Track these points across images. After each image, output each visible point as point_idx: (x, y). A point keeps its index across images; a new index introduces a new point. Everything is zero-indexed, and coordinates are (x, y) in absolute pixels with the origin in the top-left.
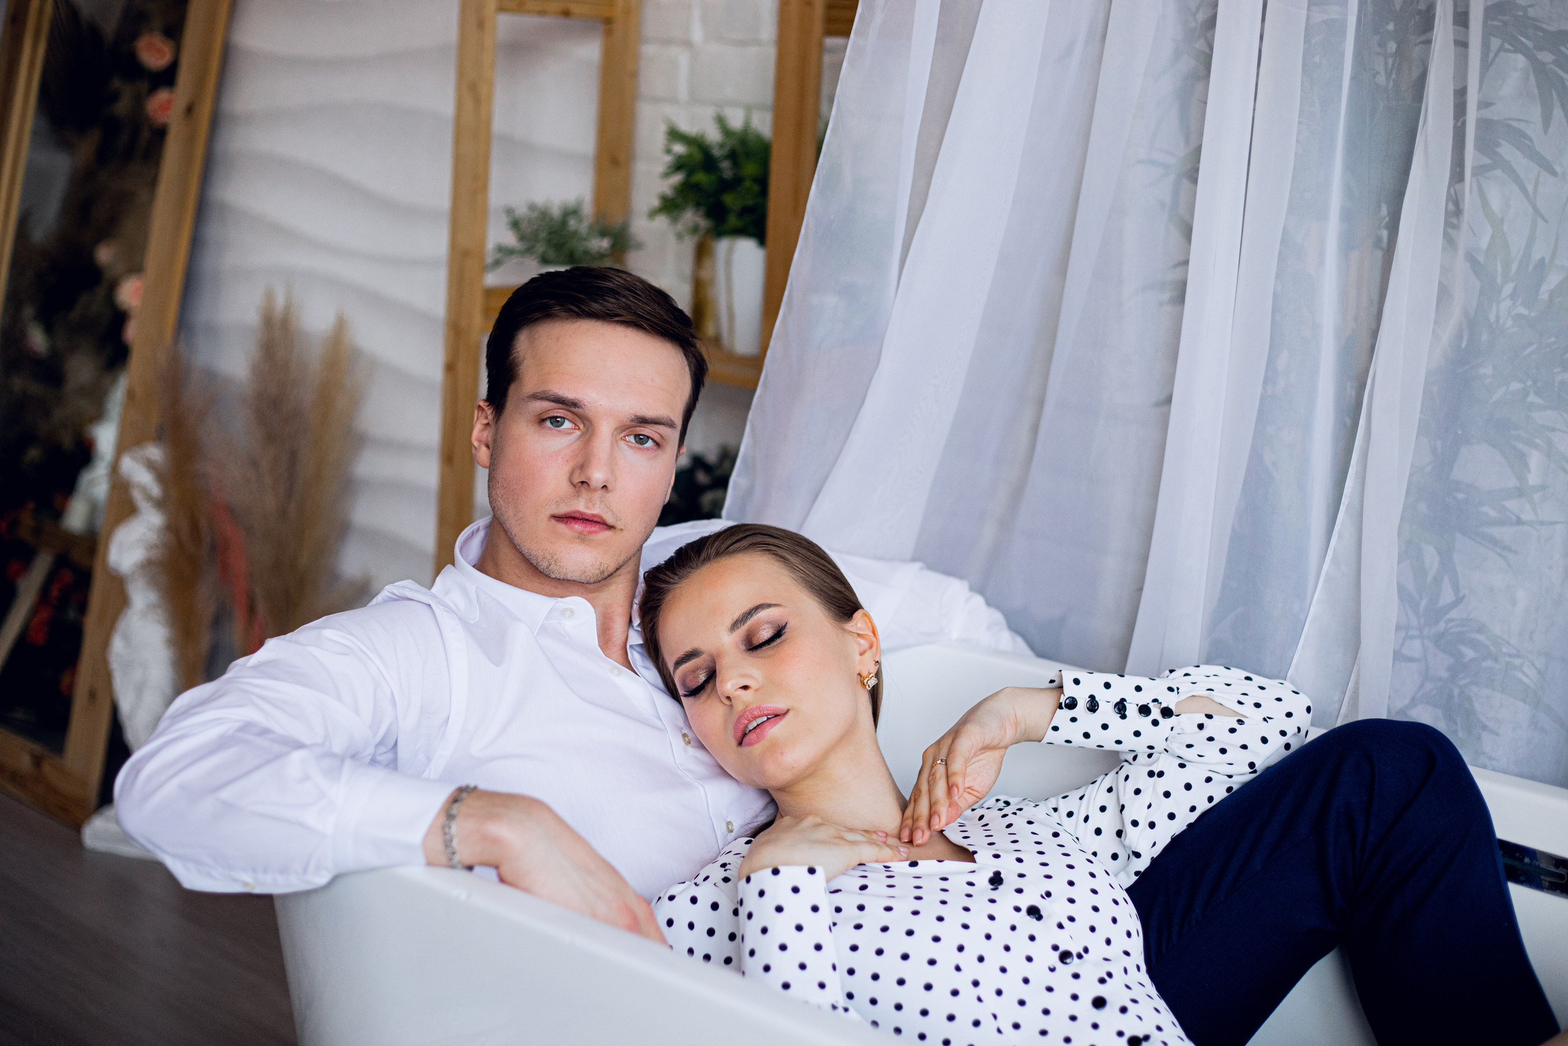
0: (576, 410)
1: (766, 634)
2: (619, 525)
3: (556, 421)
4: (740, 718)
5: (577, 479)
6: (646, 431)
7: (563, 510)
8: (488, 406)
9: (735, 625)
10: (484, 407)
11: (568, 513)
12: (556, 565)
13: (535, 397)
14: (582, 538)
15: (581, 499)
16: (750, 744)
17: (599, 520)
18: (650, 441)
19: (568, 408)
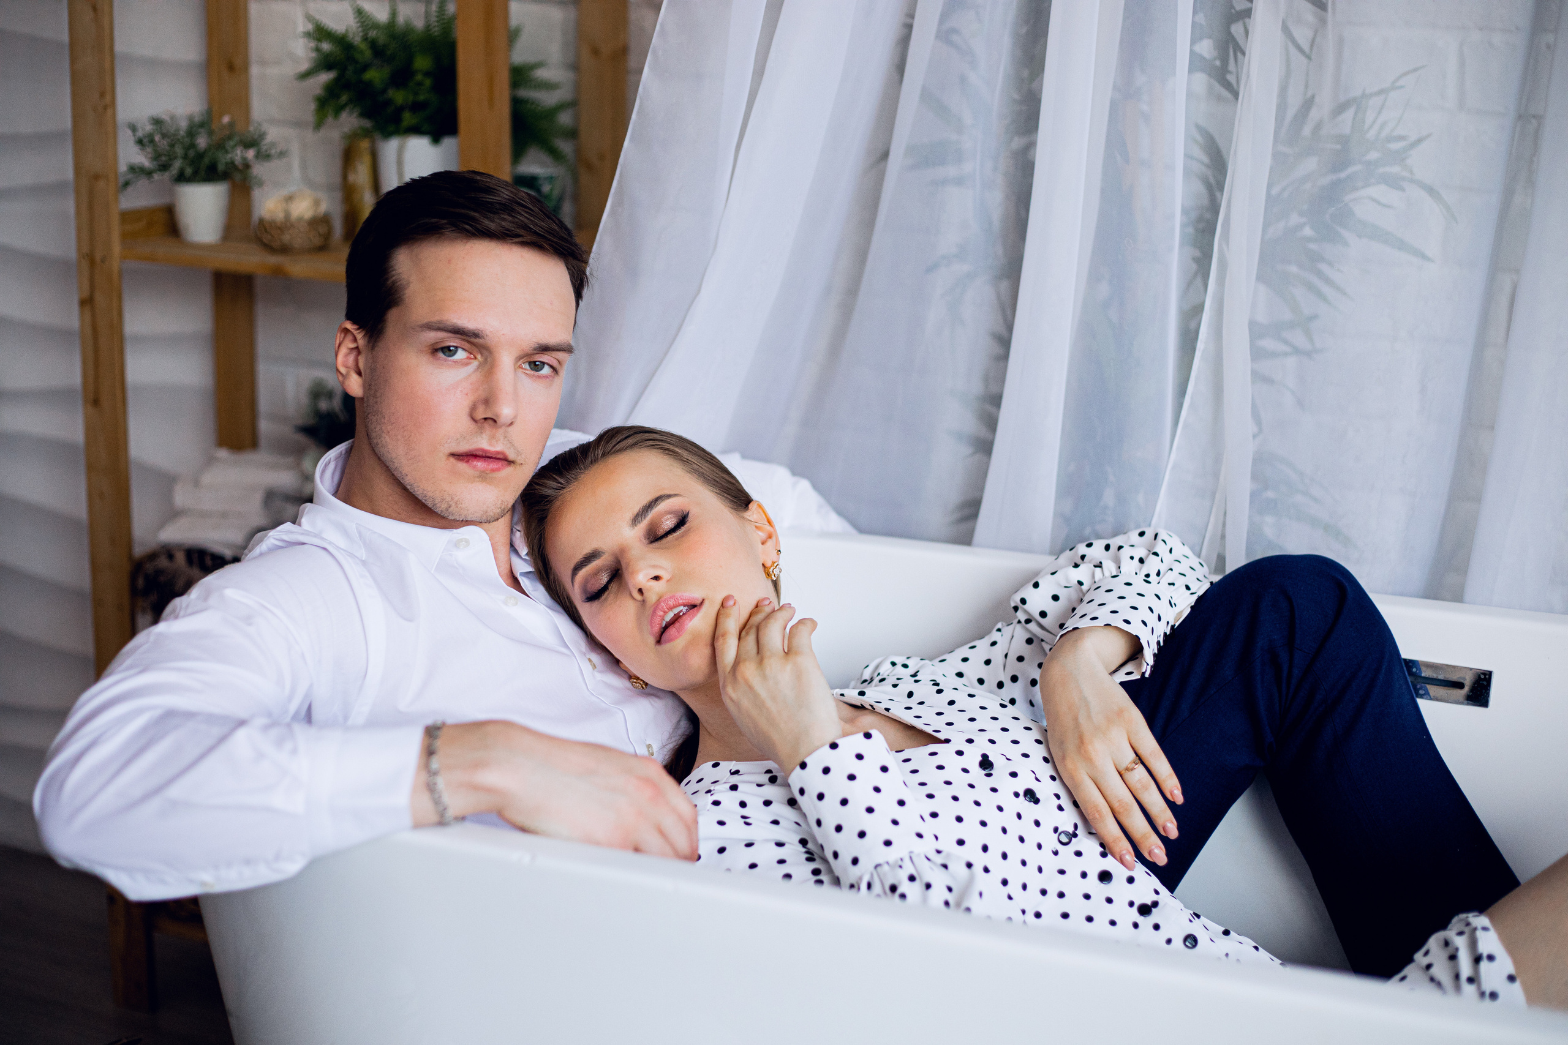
0: (477, 340)
1: (669, 523)
2: (519, 460)
3: (448, 351)
4: (654, 612)
5: (480, 414)
6: (545, 358)
7: (464, 447)
8: (358, 329)
9: (636, 519)
10: (352, 331)
11: (470, 451)
12: (457, 507)
13: (429, 327)
14: (483, 477)
15: (484, 436)
16: (671, 640)
17: (501, 457)
18: (546, 367)
19: (468, 339)
